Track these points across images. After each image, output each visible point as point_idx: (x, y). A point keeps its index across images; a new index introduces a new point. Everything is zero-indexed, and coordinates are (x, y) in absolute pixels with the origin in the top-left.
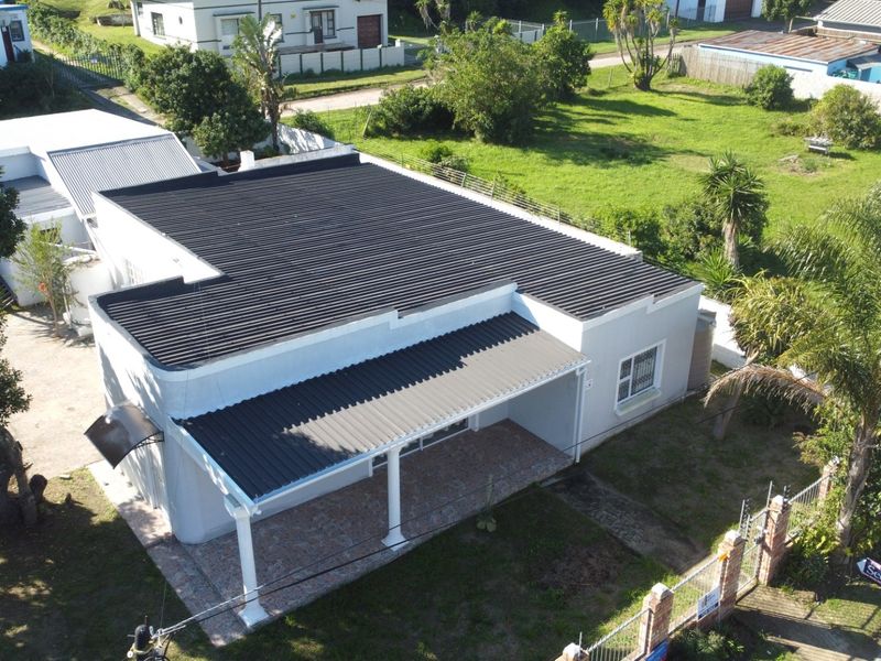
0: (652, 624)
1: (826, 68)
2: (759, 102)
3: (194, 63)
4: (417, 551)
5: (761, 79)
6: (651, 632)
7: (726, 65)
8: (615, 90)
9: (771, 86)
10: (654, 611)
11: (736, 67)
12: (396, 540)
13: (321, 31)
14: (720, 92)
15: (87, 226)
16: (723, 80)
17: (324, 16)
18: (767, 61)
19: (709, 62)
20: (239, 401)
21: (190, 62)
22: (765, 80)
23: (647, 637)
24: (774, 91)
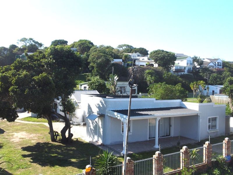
0: (226, 147)
3: (99, 83)
6: (226, 150)
7: (222, 99)
10: (226, 143)
12: (157, 146)
13: (122, 91)
15: (78, 103)
17: (123, 88)
19: (217, 98)
20: (122, 110)
21: (98, 82)
23: (225, 152)
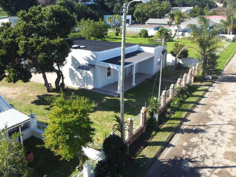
1: (153, 29)
2: (142, 36)
4: (137, 86)
5: (142, 32)
7: (133, 31)
8: (111, 36)
9: (144, 33)
11: (135, 31)
12: (134, 84)
14: (133, 36)
16: (132, 34)
18: (142, 29)
22: (143, 32)
24: (145, 34)
